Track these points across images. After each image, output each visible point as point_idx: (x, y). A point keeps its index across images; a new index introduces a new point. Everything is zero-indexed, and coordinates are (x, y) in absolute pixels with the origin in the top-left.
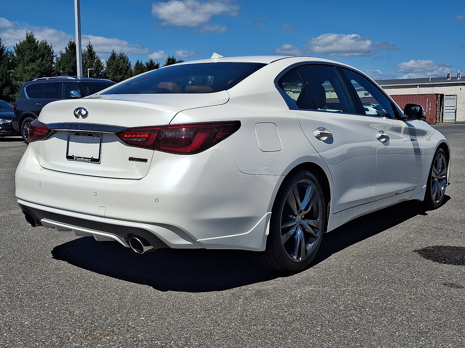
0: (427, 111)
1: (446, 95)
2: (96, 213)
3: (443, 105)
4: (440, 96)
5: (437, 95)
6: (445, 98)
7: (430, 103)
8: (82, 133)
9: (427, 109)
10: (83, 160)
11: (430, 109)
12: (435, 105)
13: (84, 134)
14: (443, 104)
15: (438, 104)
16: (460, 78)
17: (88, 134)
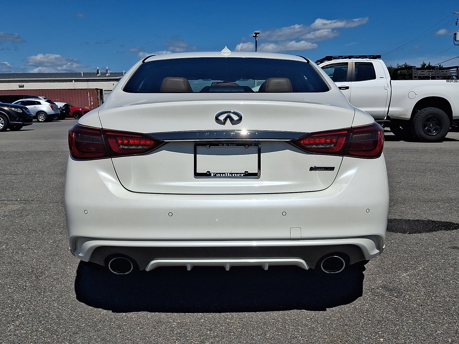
0: (89, 105)
1: (104, 90)
2: (288, 236)
3: (103, 100)
4: (99, 91)
5: (97, 89)
6: (104, 93)
7: (92, 97)
8: (225, 142)
9: (89, 103)
10: (230, 176)
11: (92, 103)
12: (97, 100)
13: (226, 144)
14: (103, 98)
15: (99, 99)
16: (108, 74)
17: (236, 144)
